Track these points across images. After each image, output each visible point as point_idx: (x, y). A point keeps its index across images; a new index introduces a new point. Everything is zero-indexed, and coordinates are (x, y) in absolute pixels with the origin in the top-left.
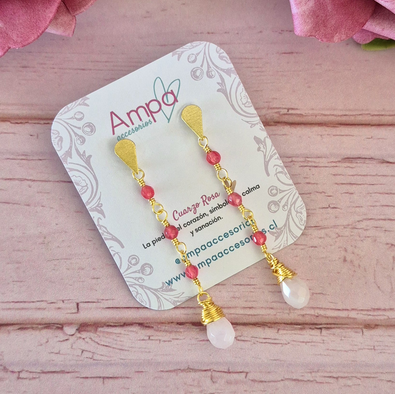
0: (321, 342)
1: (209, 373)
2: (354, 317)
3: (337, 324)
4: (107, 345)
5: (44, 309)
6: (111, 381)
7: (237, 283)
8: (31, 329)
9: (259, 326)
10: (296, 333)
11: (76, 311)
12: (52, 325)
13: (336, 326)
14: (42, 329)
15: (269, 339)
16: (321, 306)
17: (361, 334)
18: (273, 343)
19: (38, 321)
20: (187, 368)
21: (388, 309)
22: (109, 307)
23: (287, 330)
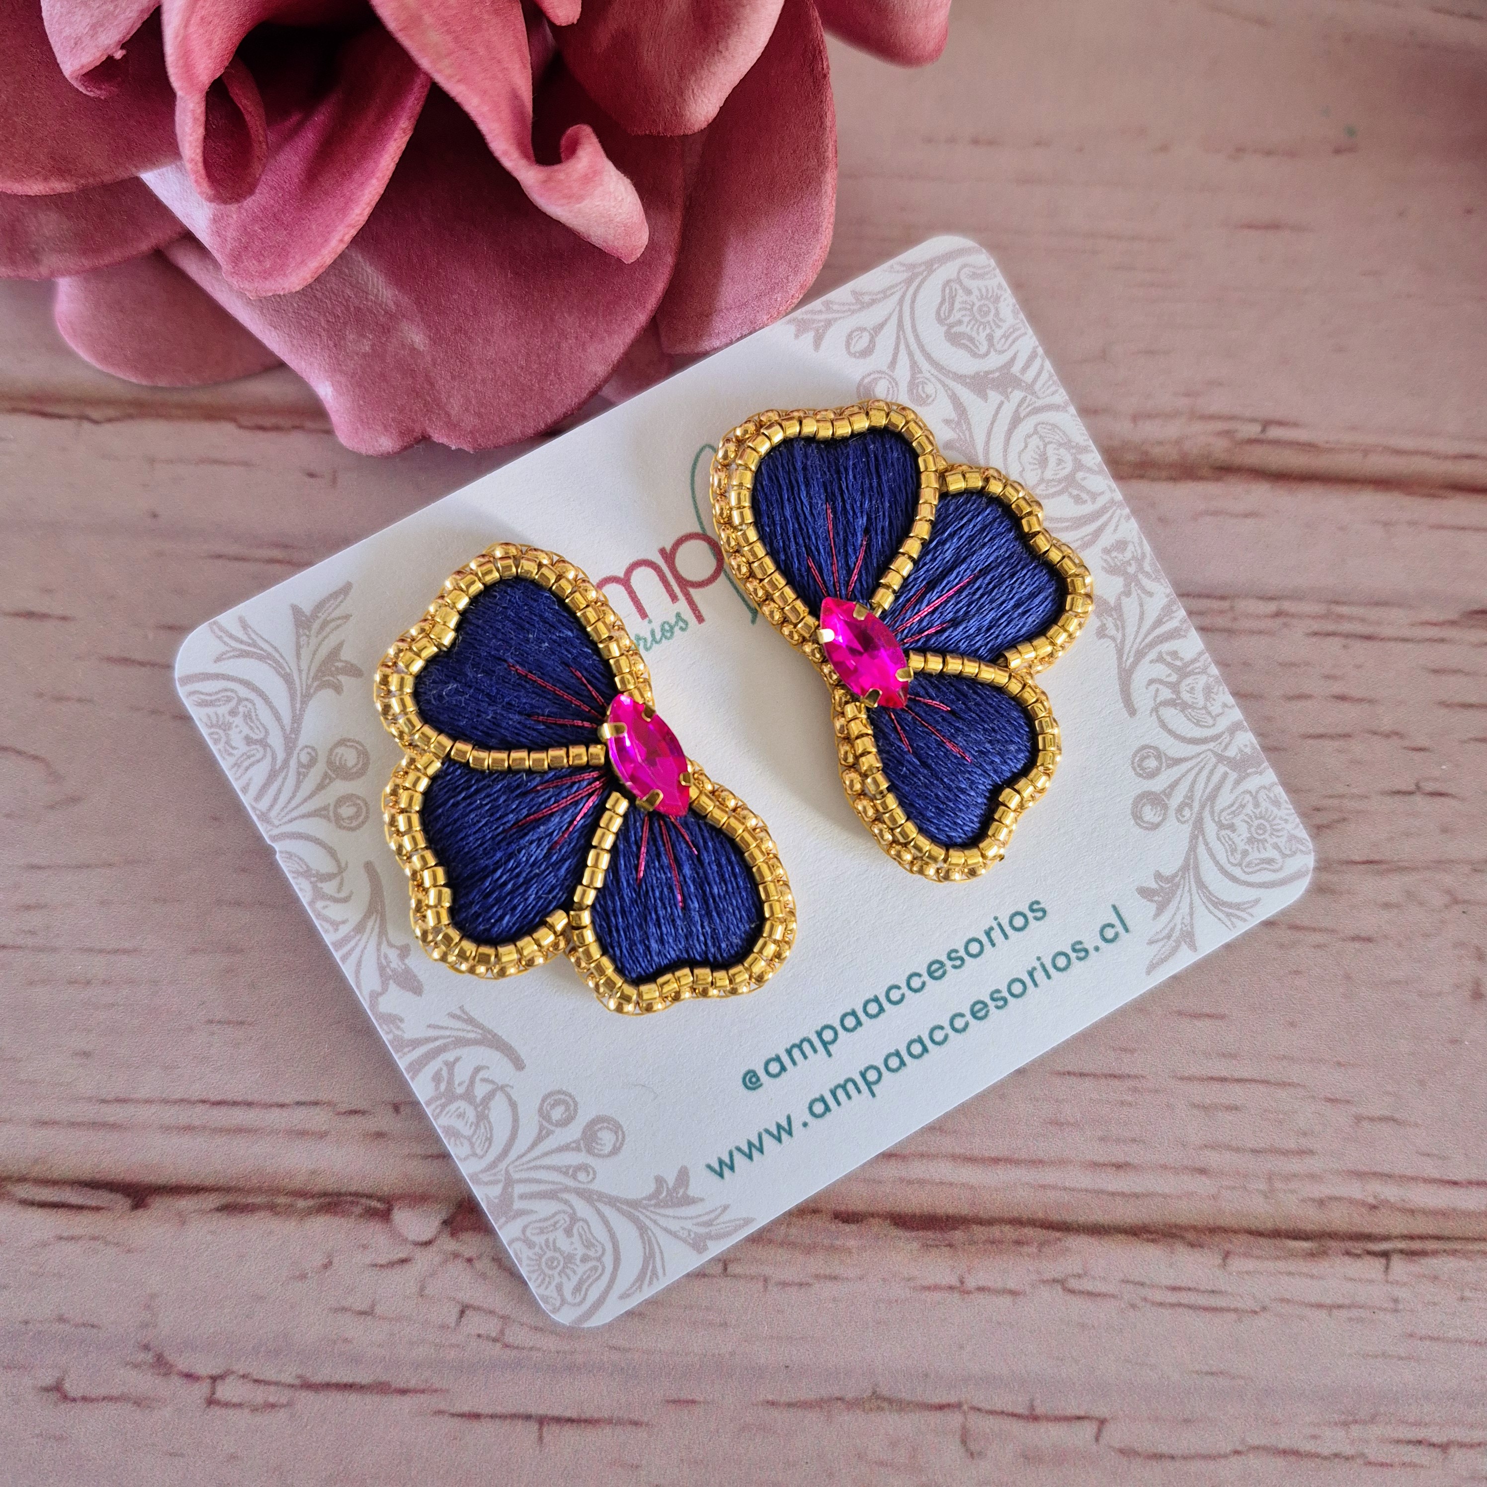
1: (954, 1420)
5: (322, 1135)
6: (569, 1434)
7: (1070, 1068)
8: (268, 1213)
10: (1292, 1268)
12: (349, 1198)
14: (310, 1212)
15: (1190, 1289)
16: (1386, 1168)
18: (1206, 1309)
19: (297, 1183)
20: (869, 1393)
23: (1258, 1257)
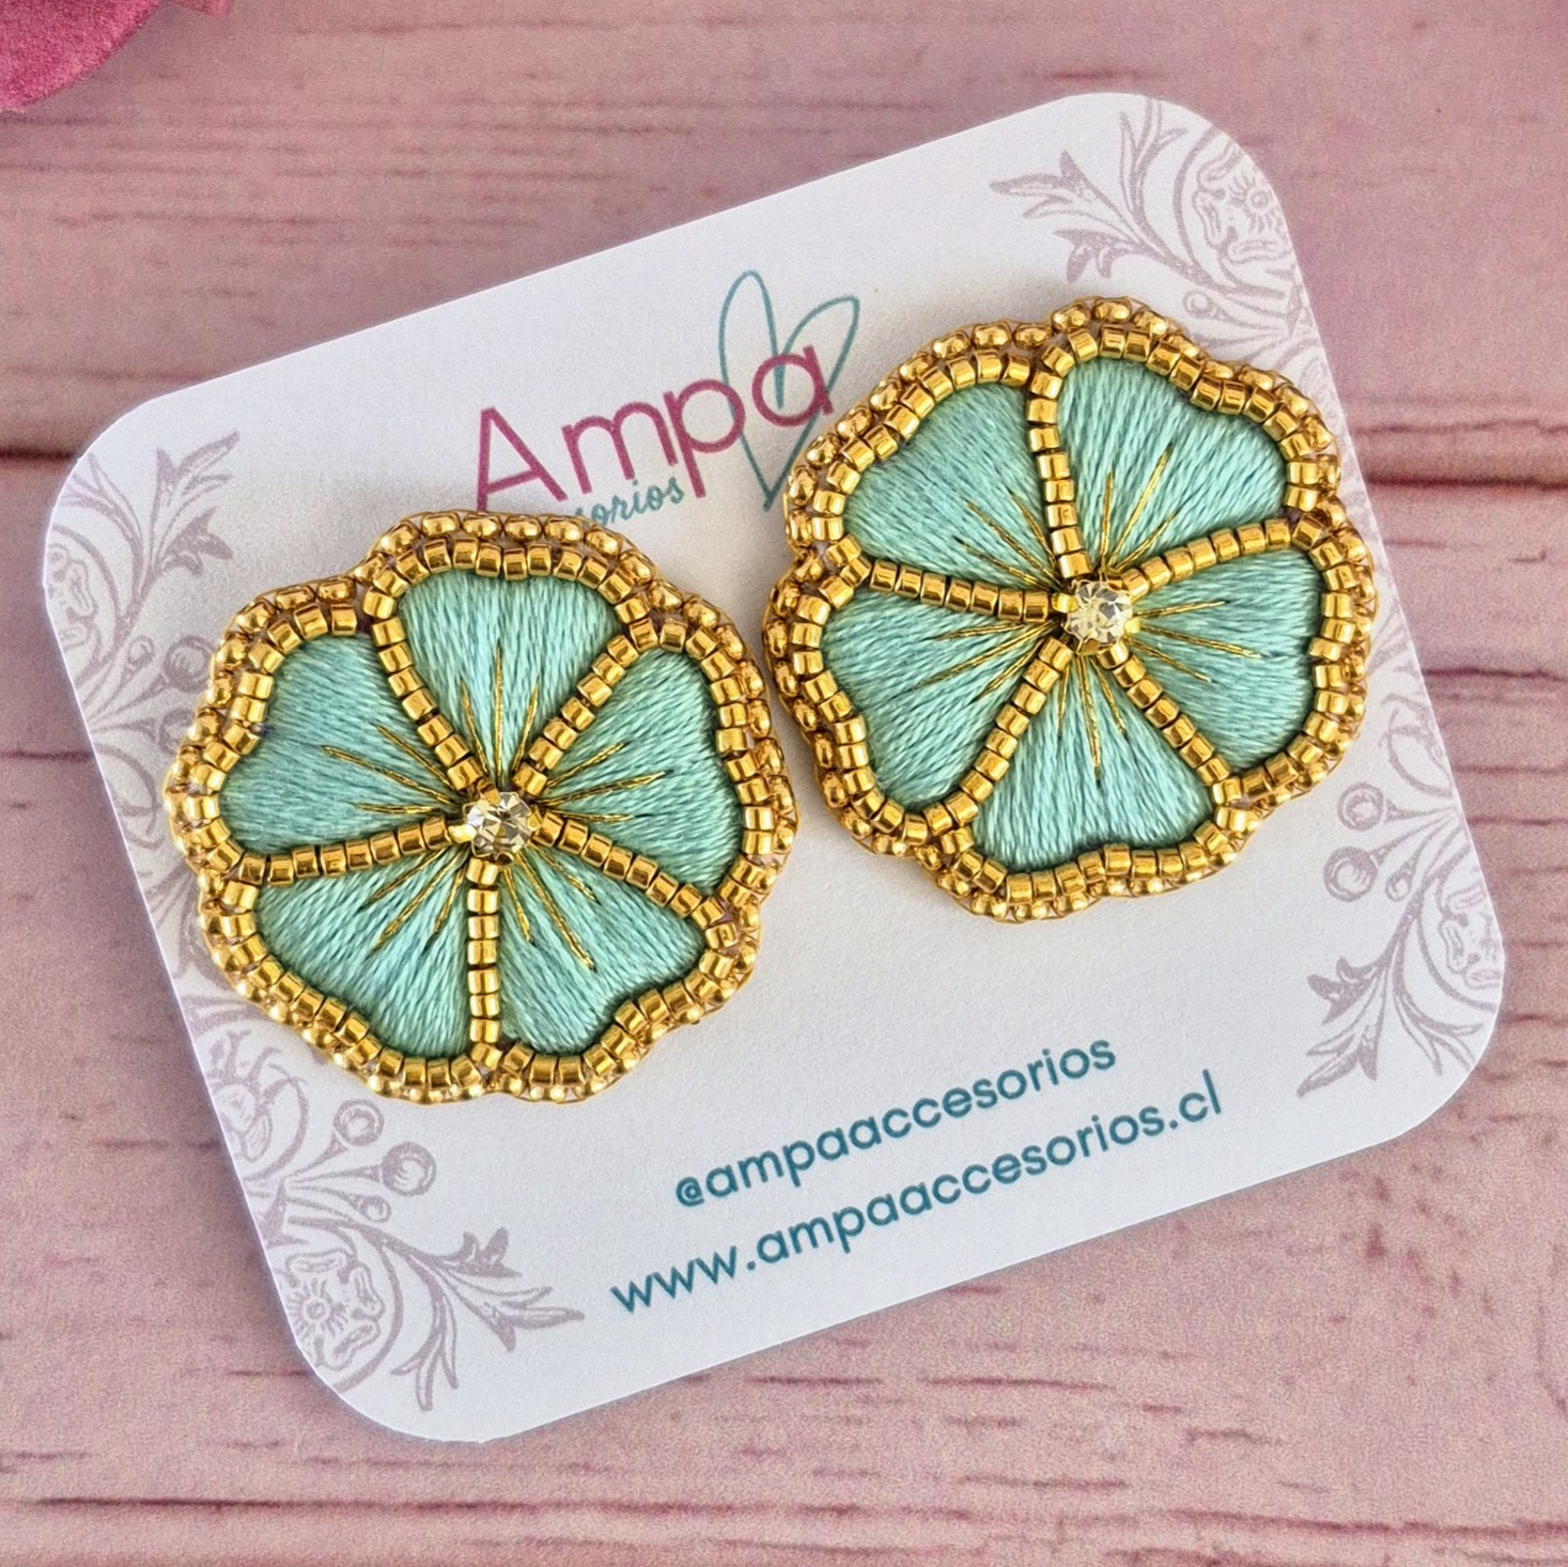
22: (60, 1496)
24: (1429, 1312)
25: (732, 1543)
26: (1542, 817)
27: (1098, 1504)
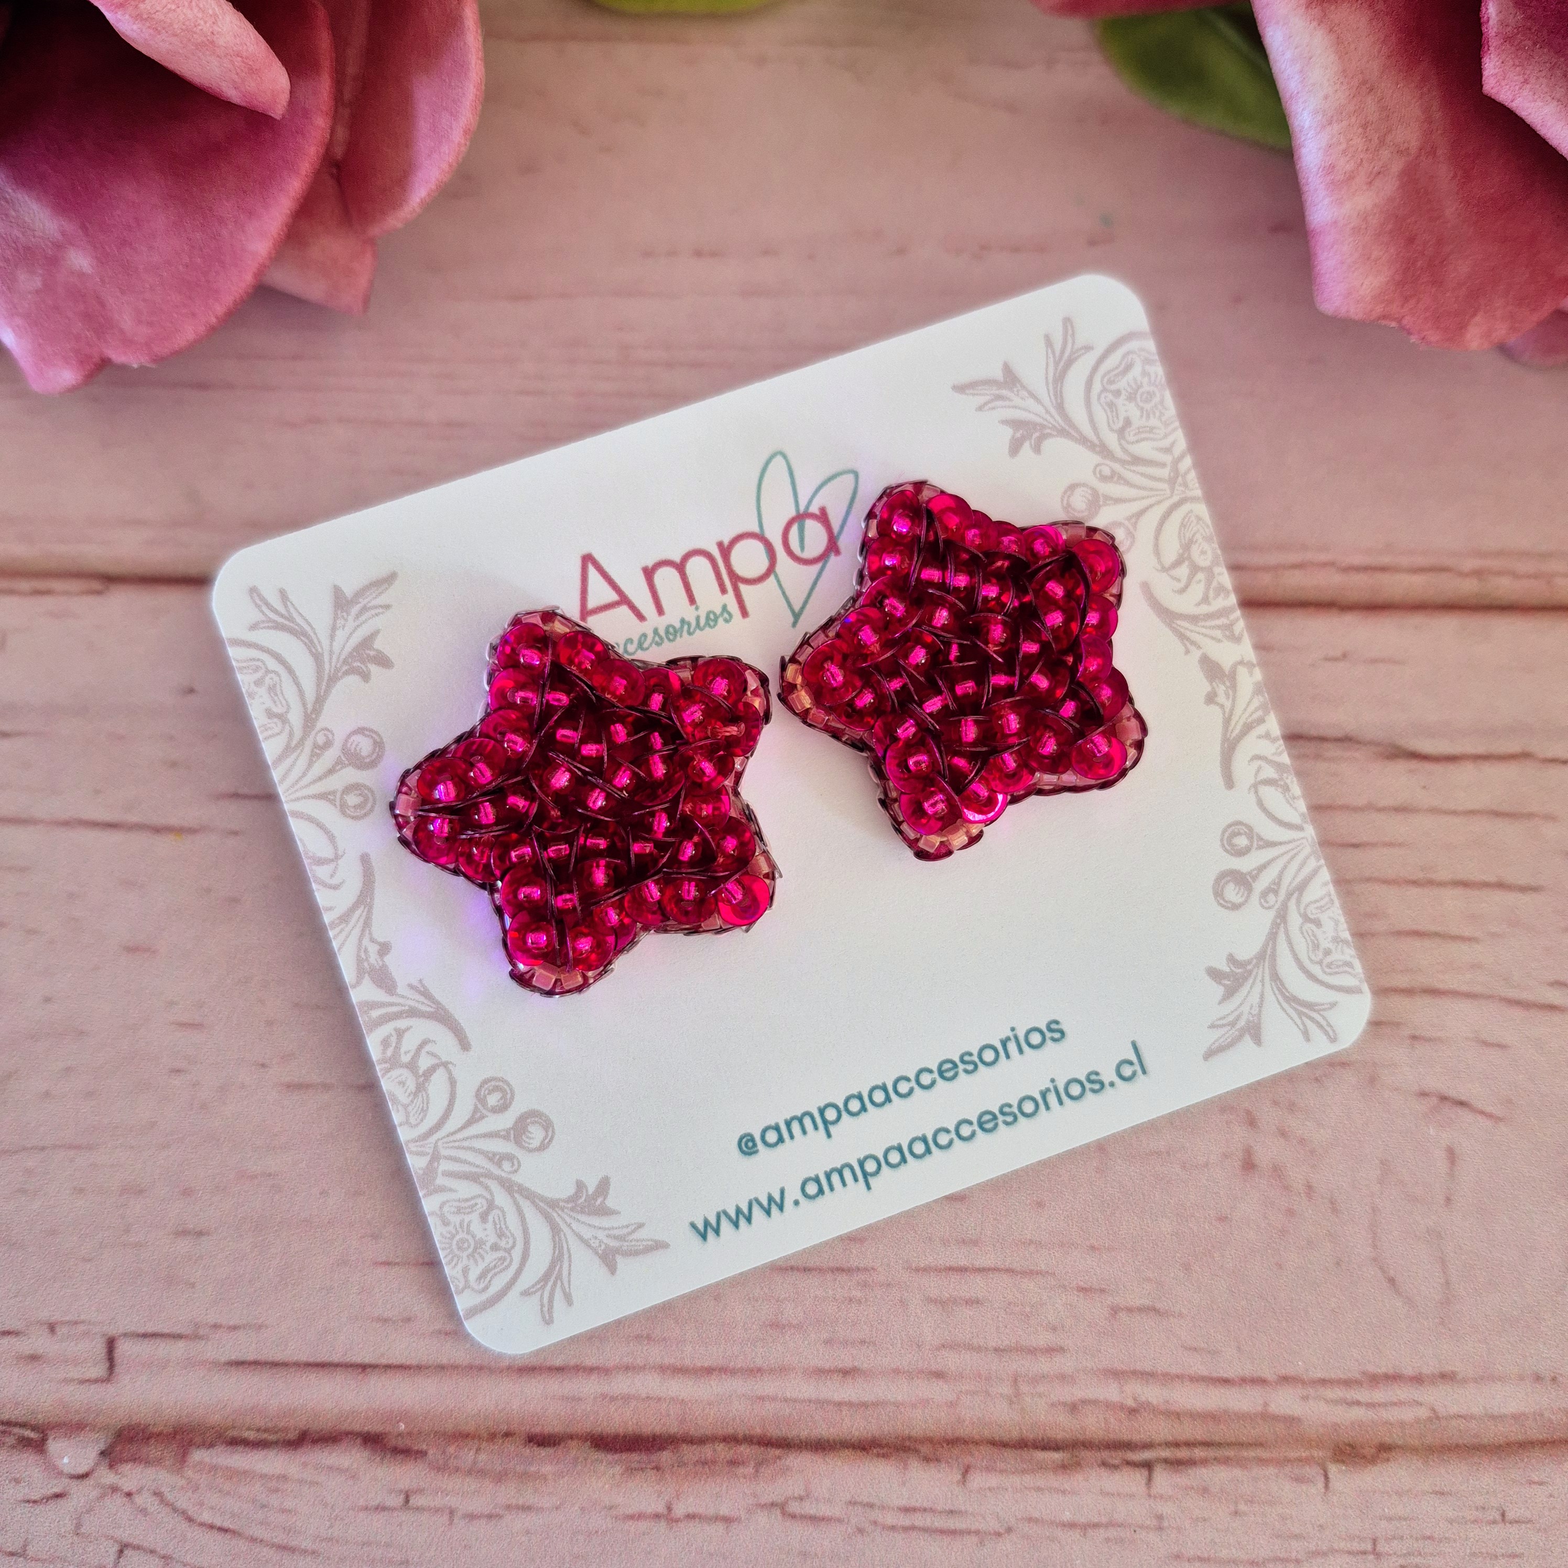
0: (1148, 1522)
2: (1289, 1412)
3: (1219, 1445)
4: (226, 1524)
9: (882, 1452)
11: (99, 1371)
13: (1210, 1453)
17: (1321, 1485)
21: (1433, 1375)
22: (242, 1359)
24: (1290, 1212)
25: (762, 1398)
26: (1354, 841)
27: (1044, 1365)
